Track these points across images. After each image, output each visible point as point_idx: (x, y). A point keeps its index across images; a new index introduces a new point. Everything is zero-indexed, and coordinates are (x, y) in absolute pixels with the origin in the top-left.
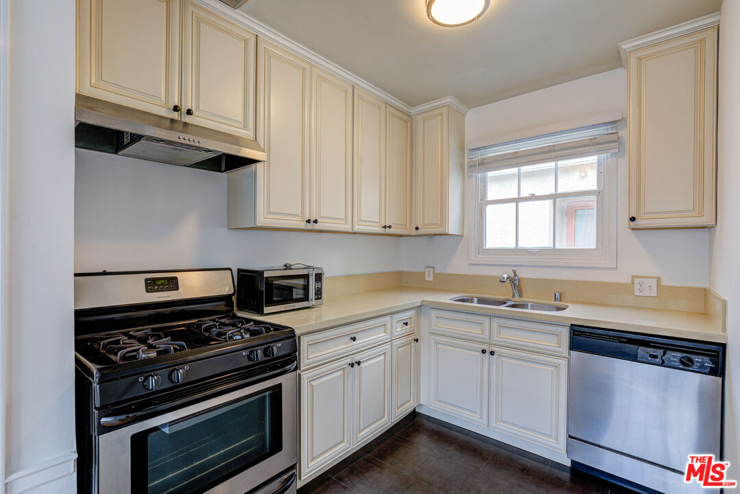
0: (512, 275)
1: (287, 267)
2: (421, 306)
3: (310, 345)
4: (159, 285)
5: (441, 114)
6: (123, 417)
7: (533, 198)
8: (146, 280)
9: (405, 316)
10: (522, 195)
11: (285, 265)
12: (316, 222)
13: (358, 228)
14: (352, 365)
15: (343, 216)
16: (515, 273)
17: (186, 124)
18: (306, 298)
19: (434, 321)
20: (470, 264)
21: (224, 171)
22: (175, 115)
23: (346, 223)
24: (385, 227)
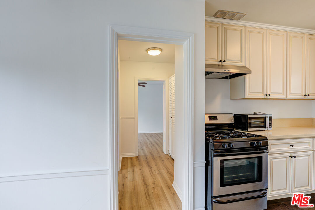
1: (255, 114)
3: (272, 144)
4: (212, 118)
6: (217, 154)
8: (209, 116)
11: (254, 113)
12: (269, 95)
13: (289, 97)
14: (292, 157)
15: (282, 92)
17: (222, 65)
18: (264, 126)
21: (229, 79)
22: (220, 63)
23: (283, 94)
24: (305, 96)
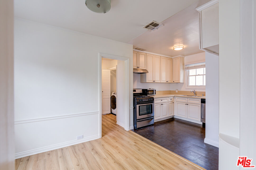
0: (194, 91)
1: (150, 89)
2: (174, 96)
3: (155, 100)
4: (134, 91)
5: (178, 59)
6: (138, 103)
7: (199, 75)
9: (171, 98)
10: (197, 74)
12: (155, 81)
13: (162, 82)
14: (162, 104)
15: (159, 80)
16: (194, 90)
18: (153, 94)
19: (177, 99)
20: (186, 89)
21: (140, 74)
22: (137, 68)
24: (167, 81)
